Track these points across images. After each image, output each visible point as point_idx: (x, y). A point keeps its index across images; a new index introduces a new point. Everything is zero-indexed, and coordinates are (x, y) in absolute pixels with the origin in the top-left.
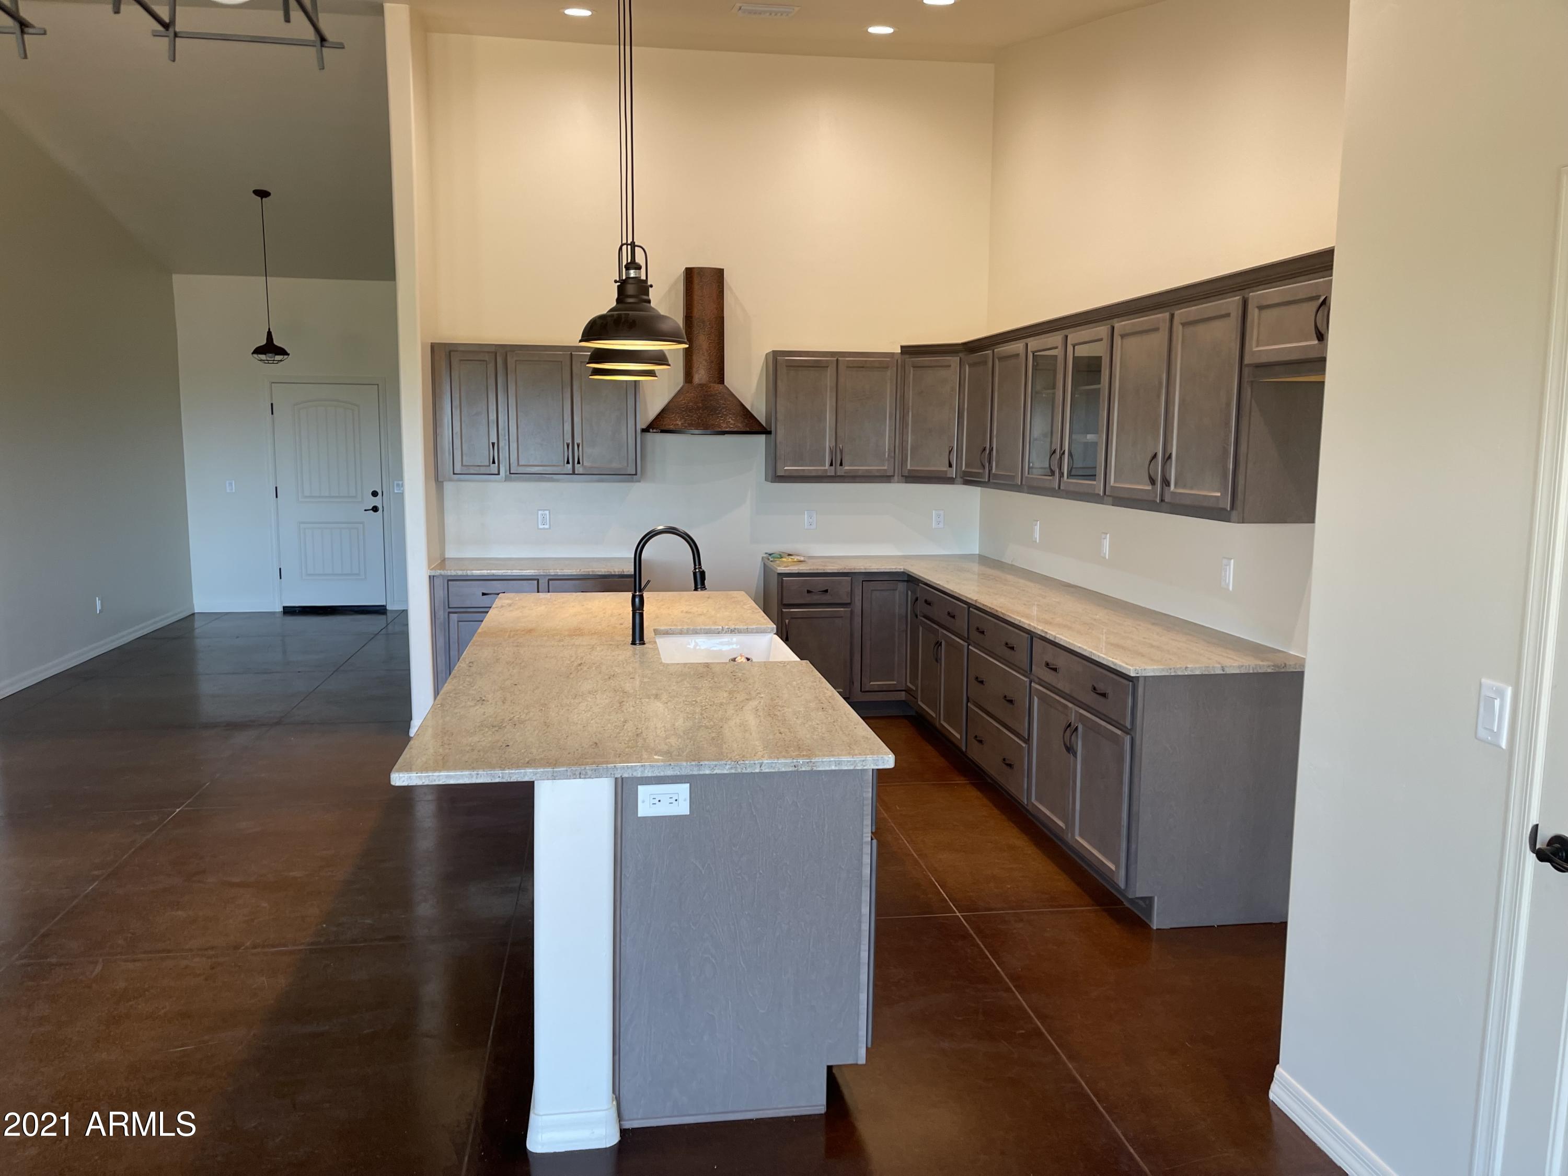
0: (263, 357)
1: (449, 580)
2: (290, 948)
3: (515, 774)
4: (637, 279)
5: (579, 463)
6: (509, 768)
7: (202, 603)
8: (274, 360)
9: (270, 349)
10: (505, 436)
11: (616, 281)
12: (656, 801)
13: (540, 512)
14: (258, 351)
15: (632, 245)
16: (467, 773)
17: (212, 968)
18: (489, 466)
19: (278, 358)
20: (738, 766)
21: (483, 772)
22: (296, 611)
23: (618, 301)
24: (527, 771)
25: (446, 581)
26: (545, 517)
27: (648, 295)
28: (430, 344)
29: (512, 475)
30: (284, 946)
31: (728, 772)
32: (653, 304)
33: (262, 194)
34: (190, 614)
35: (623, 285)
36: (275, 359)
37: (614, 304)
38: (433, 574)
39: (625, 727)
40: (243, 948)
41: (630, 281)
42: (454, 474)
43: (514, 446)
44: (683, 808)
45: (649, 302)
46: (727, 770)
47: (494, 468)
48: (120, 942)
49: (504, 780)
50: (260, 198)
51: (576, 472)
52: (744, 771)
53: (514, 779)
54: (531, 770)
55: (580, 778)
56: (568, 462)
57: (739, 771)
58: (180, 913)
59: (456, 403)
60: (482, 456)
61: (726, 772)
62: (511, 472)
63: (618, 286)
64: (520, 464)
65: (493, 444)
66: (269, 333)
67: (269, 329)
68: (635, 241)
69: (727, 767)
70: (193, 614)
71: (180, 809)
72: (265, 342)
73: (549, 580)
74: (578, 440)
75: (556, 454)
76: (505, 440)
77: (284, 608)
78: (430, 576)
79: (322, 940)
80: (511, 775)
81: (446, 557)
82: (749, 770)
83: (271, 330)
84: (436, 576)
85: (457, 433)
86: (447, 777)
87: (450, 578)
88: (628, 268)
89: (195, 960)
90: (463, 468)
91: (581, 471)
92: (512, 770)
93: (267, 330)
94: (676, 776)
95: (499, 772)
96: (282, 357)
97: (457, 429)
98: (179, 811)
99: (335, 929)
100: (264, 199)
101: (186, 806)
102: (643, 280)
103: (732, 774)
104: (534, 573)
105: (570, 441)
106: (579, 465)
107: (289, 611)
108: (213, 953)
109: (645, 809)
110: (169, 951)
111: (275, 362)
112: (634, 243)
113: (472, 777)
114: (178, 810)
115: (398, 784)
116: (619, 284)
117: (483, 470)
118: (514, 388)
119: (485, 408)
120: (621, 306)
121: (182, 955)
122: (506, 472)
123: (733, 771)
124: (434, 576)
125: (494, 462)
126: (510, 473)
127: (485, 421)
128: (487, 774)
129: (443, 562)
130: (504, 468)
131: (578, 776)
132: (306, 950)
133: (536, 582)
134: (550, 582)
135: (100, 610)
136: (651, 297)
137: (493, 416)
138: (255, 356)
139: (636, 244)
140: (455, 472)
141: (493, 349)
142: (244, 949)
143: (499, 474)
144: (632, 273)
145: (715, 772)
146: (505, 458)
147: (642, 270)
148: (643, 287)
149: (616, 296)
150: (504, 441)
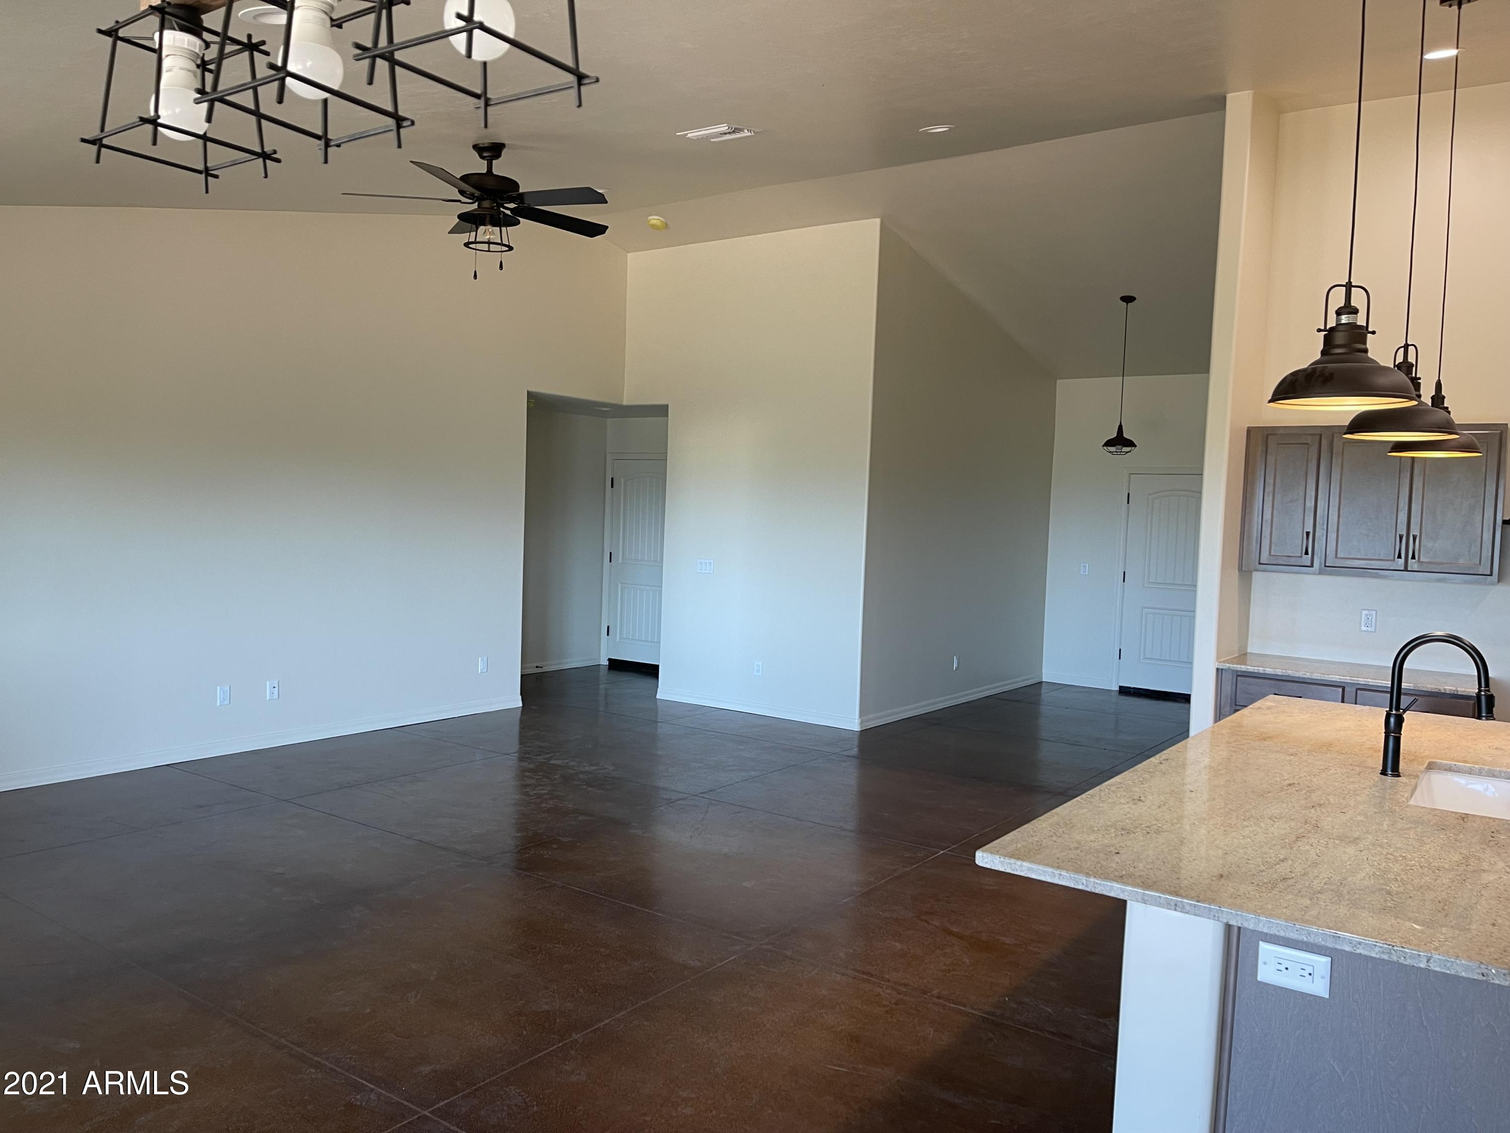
0: (1112, 449)
1: (1238, 676)
2: (968, 1010)
3: (1100, 884)
4: (1353, 326)
5: (1413, 557)
6: (1095, 877)
7: (1048, 675)
8: (1121, 452)
9: (1120, 441)
10: (1323, 525)
11: (1319, 330)
12: (1282, 968)
13: (1364, 612)
14: (1109, 443)
15: (1348, 287)
16: (1050, 870)
17: (896, 1004)
18: (1301, 557)
19: (1125, 449)
20: (1392, 951)
21: (1067, 874)
22: (1130, 692)
23: (1323, 353)
24: (1115, 885)
25: (1235, 676)
26: (1370, 618)
27: (1365, 343)
28: (1246, 428)
29: (1328, 569)
30: (964, 1005)
31: (1378, 956)
32: (1370, 355)
33: (1128, 299)
34: (1039, 681)
35: (1330, 335)
36: (1123, 451)
37: (1318, 356)
38: (1222, 667)
39: (1278, 866)
40: (929, 994)
41: (1341, 328)
42: (1260, 564)
43: (1332, 536)
44: (1319, 987)
45: (1366, 351)
46: (1376, 954)
47: (1307, 560)
48: (842, 955)
49: (1088, 889)
50: (1125, 304)
51: (1409, 569)
52: (1402, 960)
53: (1098, 890)
54: (1118, 886)
55: (1176, 910)
56: (1399, 557)
57: (1395, 959)
58: (897, 944)
59: (1269, 489)
60: (1295, 546)
61: (1374, 955)
62: (1327, 565)
63: (1325, 335)
64: (1338, 556)
65: (1308, 533)
66: (1120, 427)
67: (1121, 423)
68: (1352, 280)
69: (1377, 949)
70: (1041, 682)
71: (944, 851)
72: (1115, 435)
73: (1358, 689)
74: (1415, 531)
75: (1385, 547)
76: (1323, 529)
77: (1120, 687)
78: (1218, 669)
79: (998, 1012)
80: (1096, 885)
81: (1249, 651)
82: (1409, 962)
83: (1122, 424)
84: (1224, 669)
85: (1267, 521)
86: (1029, 869)
87: (1240, 674)
88: (1339, 313)
89: (888, 991)
90: (1271, 557)
91: (1416, 567)
92: (1098, 880)
93: (1119, 424)
94: (1302, 942)
95: (1083, 879)
96: (1131, 448)
97: (1267, 516)
98: (942, 854)
99: (1015, 1006)
100: (1129, 304)
101: (949, 851)
102: (1361, 327)
103: (1384, 960)
104: (1339, 679)
105: (1404, 533)
106: (1414, 560)
107: (1124, 691)
108: (904, 990)
109: (1267, 973)
110: (872, 976)
111: (1122, 453)
112: (1351, 283)
113: (1054, 876)
114: (942, 852)
115: (981, 864)
116: (1327, 333)
117: (1292, 561)
118: (1339, 472)
119: (1302, 494)
120: (1326, 358)
121: (880, 983)
122: (1320, 564)
123: (1385, 957)
124: (1222, 669)
125: (1307, 553)
126: (1325, 566)
127: (1301, 510)
128: (1070, 877)
129: (1243, 656)
130: (1319, 560)
131: (1173, 908)
132: (980, 1016)
133: (1341, 690)
134: (1358, 692)
135: (956, 668)
136: (1368, 346)
137: (1310, 504)
138: (1105, 448)
139: (1353, 284)
140: (1261, 562)
141: (1318, 432)
142: (929, 996)
143: (1312, 566)
144: (1344, 319)
145: (1358, 951)
146: (1321, 549)
147: (1358, 314)
148: (1359, 334)
149: (1321, 347)
150: (1321, 531)
